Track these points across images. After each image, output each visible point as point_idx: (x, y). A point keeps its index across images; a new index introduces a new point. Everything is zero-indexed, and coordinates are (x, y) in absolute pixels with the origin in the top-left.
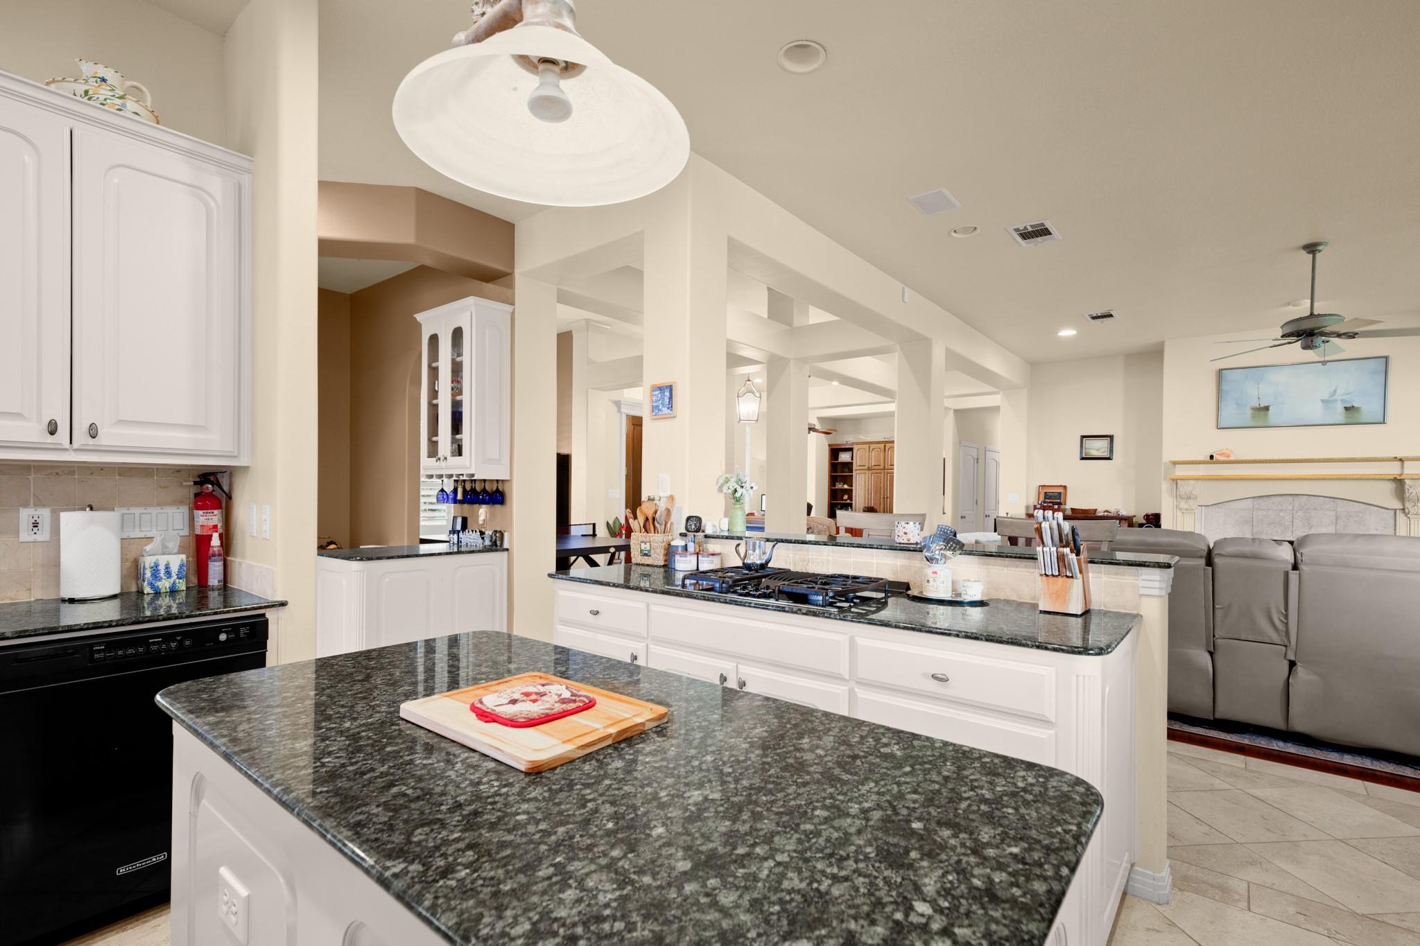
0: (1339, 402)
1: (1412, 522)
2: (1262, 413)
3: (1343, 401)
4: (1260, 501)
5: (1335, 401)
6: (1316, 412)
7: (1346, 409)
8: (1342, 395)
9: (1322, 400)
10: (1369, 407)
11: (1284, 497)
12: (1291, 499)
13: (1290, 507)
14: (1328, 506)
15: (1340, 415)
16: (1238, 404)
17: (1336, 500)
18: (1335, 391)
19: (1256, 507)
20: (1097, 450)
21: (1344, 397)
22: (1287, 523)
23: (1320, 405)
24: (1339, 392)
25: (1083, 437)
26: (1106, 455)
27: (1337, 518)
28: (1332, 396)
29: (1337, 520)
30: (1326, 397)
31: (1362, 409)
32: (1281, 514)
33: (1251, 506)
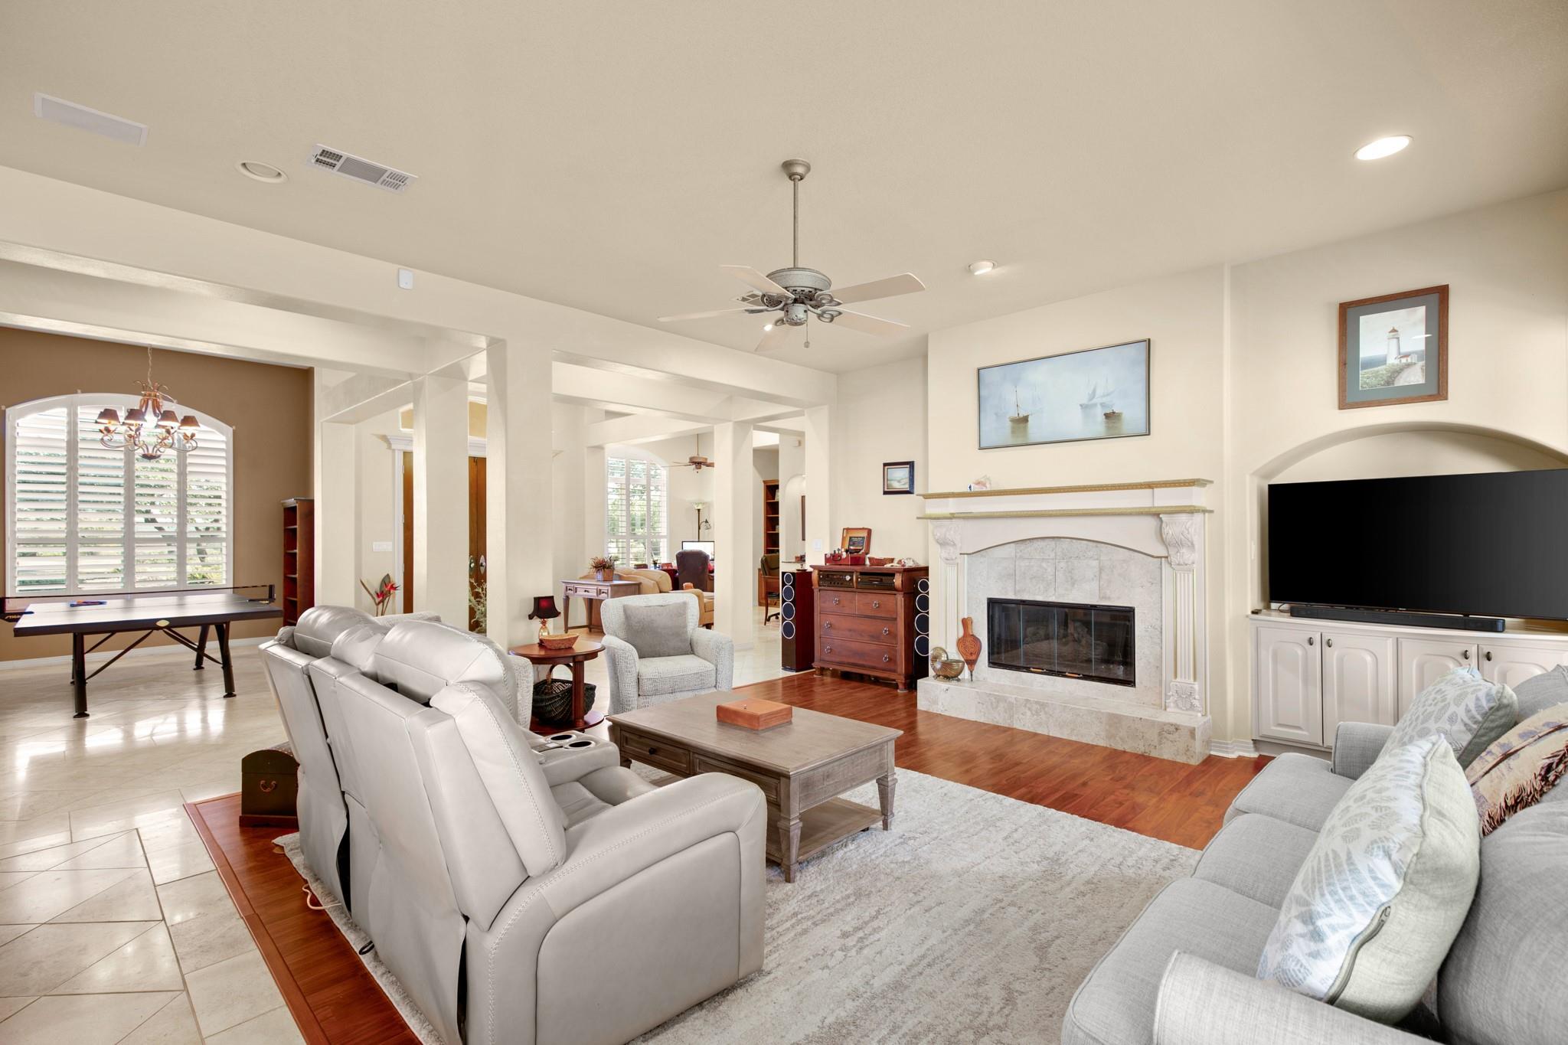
0: (1099, 406)
1: (1178, 575)
2: (1022, 425)
3: (1103, 405)
4: (1022, 546)
5: (1095, 405)
6: (1074, 423)
7: (1107, 416)
8: (1104, 396)
9: (1081, 405)
10: (1132, 414)
11: (1047, 540)
12: (1052, 543)
13: (1052, 555)
14: (1090, 554)
15: (1099, 426)
16: (996, 414)
17: (1099, 545)
18: (1094, 391)
19: (1018, 555)
20: (899, 481)
21: (1104, 400)
22: (1050, 577)
23: (1078, 412)
24: (1099, 392)
25: (885, 465)
26: (906, 487)
27: (1101, 570)
28: (1091, 400)
29: (1100, 573)
30: (1085, 401)
31: (1123, 416)
32: (1044, 565)
33: (1013, 554)
